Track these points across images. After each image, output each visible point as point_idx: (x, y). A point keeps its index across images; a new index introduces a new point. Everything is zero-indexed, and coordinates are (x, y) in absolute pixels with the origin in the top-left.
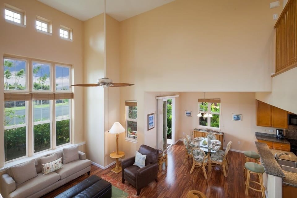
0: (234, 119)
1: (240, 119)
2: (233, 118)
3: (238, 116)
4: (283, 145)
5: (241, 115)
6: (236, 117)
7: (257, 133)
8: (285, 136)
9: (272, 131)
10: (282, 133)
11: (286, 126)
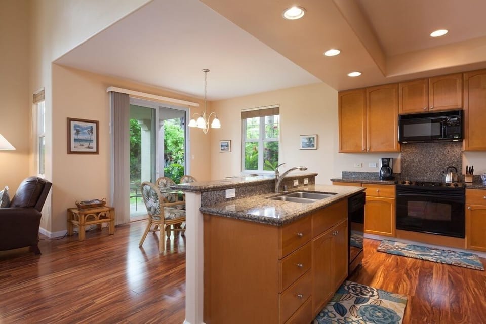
0: (303, 147)
1: (313, 146)
2: (301, 145)
3: (310, 138)
4: (381, 189)
5: (315, 137)
6: (306, 141)
7: (344, 173)
8: (400, 174)
9: (374, 165)
10: (388, 165)
11: (395, 145)
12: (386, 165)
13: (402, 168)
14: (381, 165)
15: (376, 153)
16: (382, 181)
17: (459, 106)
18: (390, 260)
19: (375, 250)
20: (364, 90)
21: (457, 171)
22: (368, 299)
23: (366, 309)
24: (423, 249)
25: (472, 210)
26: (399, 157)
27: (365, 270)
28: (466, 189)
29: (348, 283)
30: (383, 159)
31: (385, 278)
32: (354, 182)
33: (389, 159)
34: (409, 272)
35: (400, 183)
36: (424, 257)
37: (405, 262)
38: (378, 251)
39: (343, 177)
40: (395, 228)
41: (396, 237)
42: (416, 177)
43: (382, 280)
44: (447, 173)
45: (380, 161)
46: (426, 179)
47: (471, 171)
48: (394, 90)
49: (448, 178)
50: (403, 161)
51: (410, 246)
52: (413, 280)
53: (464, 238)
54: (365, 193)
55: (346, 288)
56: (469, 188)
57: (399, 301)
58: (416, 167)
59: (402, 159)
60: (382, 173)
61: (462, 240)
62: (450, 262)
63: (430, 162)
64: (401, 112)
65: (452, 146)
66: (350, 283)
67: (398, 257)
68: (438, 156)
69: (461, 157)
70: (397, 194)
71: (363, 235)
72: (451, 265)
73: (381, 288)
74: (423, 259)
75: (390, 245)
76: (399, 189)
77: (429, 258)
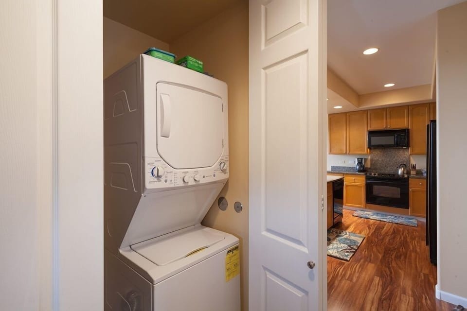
4: (356, 178)
7: (333, 168)
8: (370, 168)
9: (352, 162)
10: (361, 163)
11: (366, 150)
12: (360, 163)
13: (371, 164)
14: (357, 163)
15: (354, 154)
16: (357, 173)
17: (407, 127)
18: (360, 220)
19: (351, 215)
20: (345, 114)
21: (406, 167)
22: (343, 236)
23: (341, 239)
24: (383, 215)
25: (413, 191)
26: (369, 158)
27: (344, 225)
28: (410, 179)
29: (333, 229)
30: (358, 159)
31: (355, 228)
32: (338, 173)
33: (362, 159)
34: (370, 226)
35: (368, 175)
36: (381, 220)
37: (369, 222)
38: (353, 216)
39: (332, 170)
40: (365, 202)
41: (366, 208)
42: (380, 170)
43: (353, 229)
44: (399, 168)
45: (356, 159)
46: (387, 172)
47: (414, 167)
48: (365, 115)
49: (400, 171)
50: (372, 160)
51: (374, 214)
52: (371, 230)
53: (408, 209)
54: (343, 180)
55: (331, 231)
56: (413, 178)
57: (360, 237)
58: (380, 164)
59: (371, 159)
60: (358, 167)
61: (407, 210)
62: (397, 222)
63: (389, 161)
64: (369, 129)
65: (403, 151)
66: (335, 230)
67: (365, 219)
68: (394, 157)
69: (409, 158)
70: (366, 181)
71: (342, 207)
72: (398, 224)
73: (352, 232)
74: (381, 221)
75: (362, 213)
76: (367, 178)
77: (385, 220)
